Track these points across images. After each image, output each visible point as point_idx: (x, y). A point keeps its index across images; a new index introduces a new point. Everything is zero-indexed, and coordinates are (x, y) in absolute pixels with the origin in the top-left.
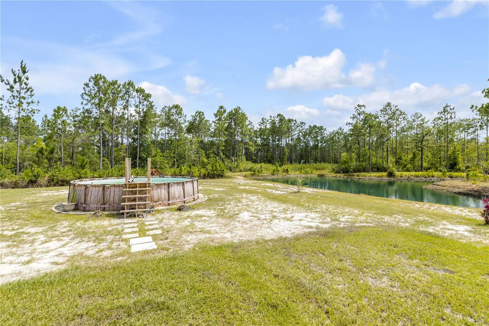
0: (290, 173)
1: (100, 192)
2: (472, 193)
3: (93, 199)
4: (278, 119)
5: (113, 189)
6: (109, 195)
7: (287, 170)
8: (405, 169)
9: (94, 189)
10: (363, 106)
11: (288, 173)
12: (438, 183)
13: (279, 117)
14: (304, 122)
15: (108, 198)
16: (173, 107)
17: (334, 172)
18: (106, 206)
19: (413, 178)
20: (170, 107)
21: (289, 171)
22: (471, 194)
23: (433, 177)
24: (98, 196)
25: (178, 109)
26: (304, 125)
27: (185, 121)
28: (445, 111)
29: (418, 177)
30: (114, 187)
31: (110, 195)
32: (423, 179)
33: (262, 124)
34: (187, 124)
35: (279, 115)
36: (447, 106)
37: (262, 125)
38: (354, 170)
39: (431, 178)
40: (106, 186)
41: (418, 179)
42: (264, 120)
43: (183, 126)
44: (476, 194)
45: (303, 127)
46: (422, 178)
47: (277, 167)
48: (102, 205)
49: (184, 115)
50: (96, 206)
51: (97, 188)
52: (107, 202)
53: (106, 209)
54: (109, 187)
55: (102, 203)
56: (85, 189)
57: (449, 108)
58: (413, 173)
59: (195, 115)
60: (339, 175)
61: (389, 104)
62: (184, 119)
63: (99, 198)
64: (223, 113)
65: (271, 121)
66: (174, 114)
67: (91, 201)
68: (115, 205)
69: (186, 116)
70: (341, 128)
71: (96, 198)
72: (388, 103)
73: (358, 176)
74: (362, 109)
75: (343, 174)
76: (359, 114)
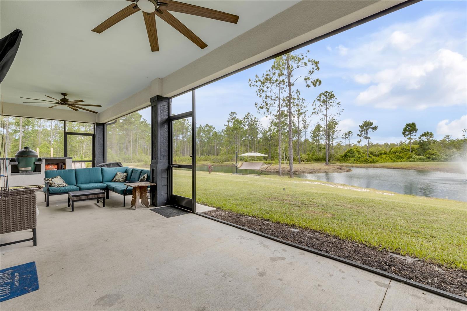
70: (224, 129)
73: (226, 164)
74: (235, 115)
75: (217, 163)
76: (232, 119)
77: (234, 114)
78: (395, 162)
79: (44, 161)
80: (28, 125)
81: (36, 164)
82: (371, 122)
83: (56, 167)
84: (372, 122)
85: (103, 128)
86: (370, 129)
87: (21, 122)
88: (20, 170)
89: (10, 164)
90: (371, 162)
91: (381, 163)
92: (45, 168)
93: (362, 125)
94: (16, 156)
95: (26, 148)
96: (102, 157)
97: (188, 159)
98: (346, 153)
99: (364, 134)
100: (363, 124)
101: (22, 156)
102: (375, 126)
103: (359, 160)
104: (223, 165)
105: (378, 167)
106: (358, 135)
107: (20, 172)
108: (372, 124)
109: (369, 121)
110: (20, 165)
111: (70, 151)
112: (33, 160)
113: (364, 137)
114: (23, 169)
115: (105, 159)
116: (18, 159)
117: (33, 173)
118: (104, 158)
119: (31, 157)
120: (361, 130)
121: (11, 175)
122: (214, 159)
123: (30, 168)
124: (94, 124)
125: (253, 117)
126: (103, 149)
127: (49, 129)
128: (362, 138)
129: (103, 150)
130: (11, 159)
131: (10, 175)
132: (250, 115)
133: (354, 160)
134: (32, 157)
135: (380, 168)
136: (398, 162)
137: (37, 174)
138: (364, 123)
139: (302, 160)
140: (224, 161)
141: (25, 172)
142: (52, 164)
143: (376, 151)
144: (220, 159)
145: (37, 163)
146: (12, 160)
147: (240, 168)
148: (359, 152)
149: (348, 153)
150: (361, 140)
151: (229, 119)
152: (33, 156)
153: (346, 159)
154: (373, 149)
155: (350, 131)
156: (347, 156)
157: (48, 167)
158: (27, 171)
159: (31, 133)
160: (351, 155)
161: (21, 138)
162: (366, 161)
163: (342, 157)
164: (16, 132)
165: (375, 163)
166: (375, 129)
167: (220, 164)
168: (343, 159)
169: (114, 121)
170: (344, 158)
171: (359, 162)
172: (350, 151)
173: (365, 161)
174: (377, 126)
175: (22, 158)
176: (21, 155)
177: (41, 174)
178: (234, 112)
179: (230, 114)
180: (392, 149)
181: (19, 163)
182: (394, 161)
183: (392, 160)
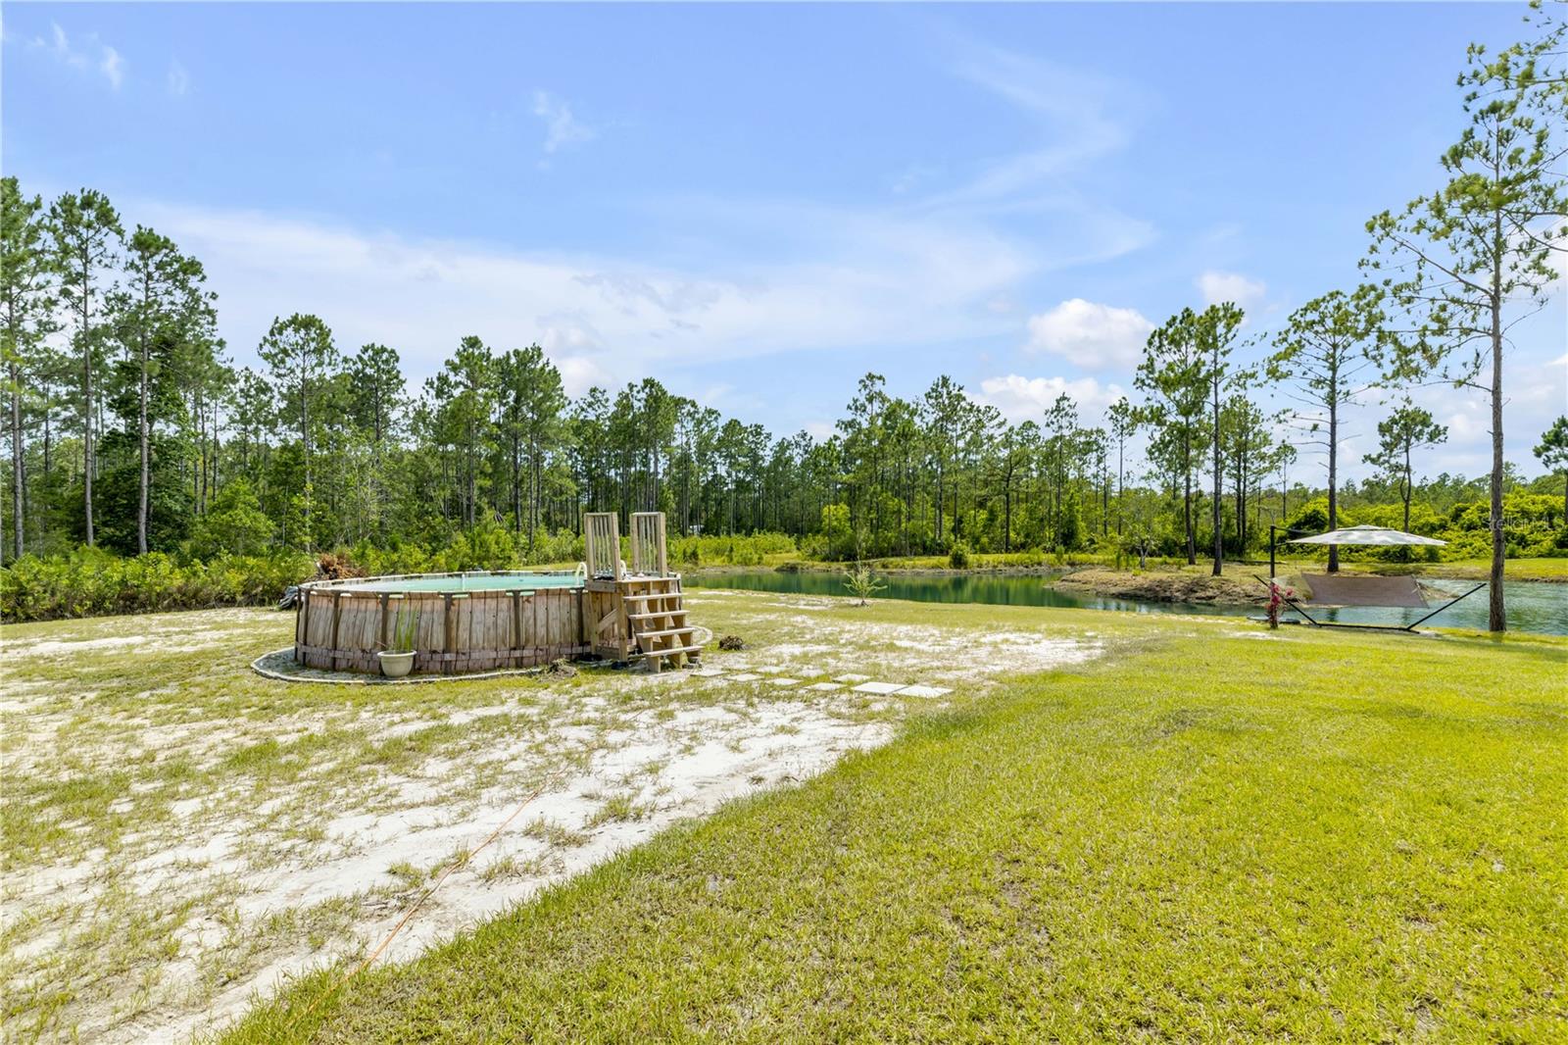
0: (702, 563)
1: (501, 614)
2: (1143, 593)
3: (481, 636)
4: (643, 395)
5: (541, 602)
6: (532, 621)
7: (694, 555)
8: (978, 547)
9: (479, 605)
10: (880, 378)
11: (696, 564)
12: (1072, 577)
13: (647, 390)
14: (714, 409)
15: (531, 630)
17: (817, 557)
18: (526, 653)
19: (1003, 568)
21: (700, 557)
22: (1142, 596)
23: (1040, 564)
24: (496, 624)
26: (716, 419)
28: (1058, 409)
29: (1013, 565)
30: (545, 598)
31: (535, 619)
32: (1021, 571)
33: (590, 405)
35: (649, 383)
36: (1064, 398)
37: (589, 410)
38: (869, 550)
39: (1036, 567)
40: (522, 594)
41: (1012, 570)
44: (1149, 595)
45: (714, 424)
46: (1021, 568)
48: (515, 649)
50: (493, 655)
51: (492, 603)
52: (527, 641)
53: (525, 661)
54: (529, 597)
55: (513, 646)
56: (448, 609)
57: (1065, 404)
58: (1003, 557)
60: (834, 565)
61: (945, 381)
63: (500, 631)
67: (474, 641)
68: (553, 648)
71: (492, 631)
72: (943, 378)
74: (878, 386)
76: (871, 399)
77: (877, 381)
99: (1394, 456)
106: (1369, 458)
113: (1386, 466)
120: (1384, 441)
132: (949, 386)
140: (865, 553)
166: (1438, 435)
178: (876, 374)
179: (863, 381)
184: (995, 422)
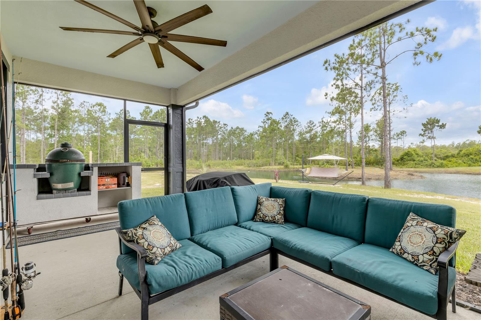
7: (209, 166)
11: (210, 168)
13: (204, 118)
14: (226, 124)
16: (96, 105)
20: (93, 104)
21: (211, 166)
25: (101, 107)
26: (227, 126)
27: (110, 119)
34: (111, 121)
35: (204, 117)
42: (190, 120)
43: (107, 123)
45: (226, 128)
47: (200, 162)
49: (108, 114)
59: (120, 112)
60: (251, 168)
62: (109, 116)
64: (149, 112)
65: (197, 121)
66: (97, 111)
69: (110, 114)
70: (259, 130)
72: (287, 112)
73: (264, 169)
74: (270, 116)
75: (254, 168)
76: (268, 119)
77: (270, 114)
78: (472, 166)
79: (96, 169)
80: (62, 129)
81: (82, 177)
82: (437, 119)
83: (115, 180)
84: (439, 119)
85: (181, 113)
86: (436, 127)
87: (56, 126)
88: (54, 187)
89: (34, 177)
90: (438, 167)
91: (452, 167)
92: (98, 182)
93: (426, 123)
94: (47, 161)
95: (65, 145)
96: (181, 162)
97: (222, 164)
98: (402, 156)
99: (428, 133)
100: (426, 121)
101: (57, 161)
102: (443, 124)
103: (422, 164)
104: (260, 170)
105: (452, 172)
106: (420, 135)
107: (54, 191)
108: (438, 121)
109: (435, 118)
110: (55, 178)
111: (103, 155)
112: (77, 168)
113: (427, 137)
114: (60, 186)
115: (184, 165)
116: (50, 166)
117: (78, 193)
118: (183, 163)
119: (73, 162)
120: (424, 129)
121: (38, 199)
122: (250, 163)
123: (71, 185)
124: (167, 107)
125: (292, 117)
126: (181, 148)
127: (82, 134)
128: (425, 138)
129: (181, 151)
130: (37, 167)
131: (36, 198)
132: (289, 115)
133: (416, 164)
134: (76, 163)
135: (455, 173)
136: (475, 166)
137: (84, 195)
138: (428, 120)
139: (350, 165)
140: (261, 165)
141: (62, 192)
142: (107, 175)
143: (440, 153)
144: (257, 163)
145: (84, 173)
146: (41, 169)
147: (309, 175)
148: (417, 154)
149: (405, 156)
150: (423, 140)
151: (264, 120)
152: (77, 161)
153: (404, 163)
154: (436, 151)
155: (403, 131)
156: (404, 160)
157: (102, 181)
158: (65, 190)
159: (66, 138)
160: (409, 158)
161: (56, 143)
162: (432, 165)
163: (398, 161)
164: (51, 136)
165: (444, 167)
166: (443, 127)
167: (257, 169)
168: (399, 163)
169: (194, 104)
170: (400, 161)
171: (422, 167)
172: (408, 154)
173: (430, 165)
174: (446, 124)
175: (58, 164)
176: (56, 159)
177: (90, 194)
178: (270, 112)
179: (265, 114)
180: (461, 151)
181: (51, 174)
182: (470, 165)
183: (465, 165)
184: (313, 125)
